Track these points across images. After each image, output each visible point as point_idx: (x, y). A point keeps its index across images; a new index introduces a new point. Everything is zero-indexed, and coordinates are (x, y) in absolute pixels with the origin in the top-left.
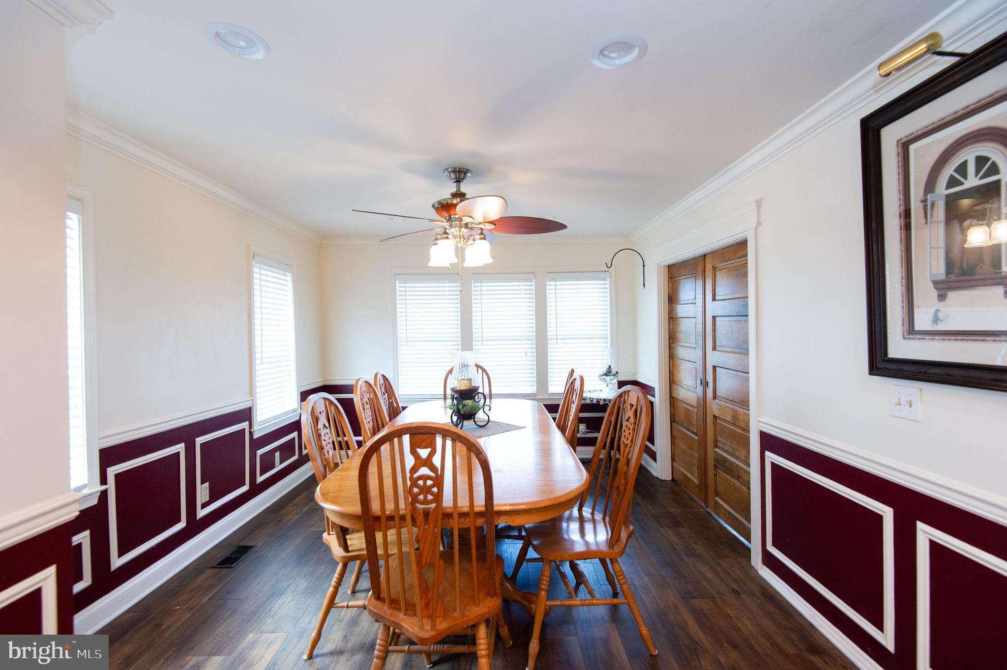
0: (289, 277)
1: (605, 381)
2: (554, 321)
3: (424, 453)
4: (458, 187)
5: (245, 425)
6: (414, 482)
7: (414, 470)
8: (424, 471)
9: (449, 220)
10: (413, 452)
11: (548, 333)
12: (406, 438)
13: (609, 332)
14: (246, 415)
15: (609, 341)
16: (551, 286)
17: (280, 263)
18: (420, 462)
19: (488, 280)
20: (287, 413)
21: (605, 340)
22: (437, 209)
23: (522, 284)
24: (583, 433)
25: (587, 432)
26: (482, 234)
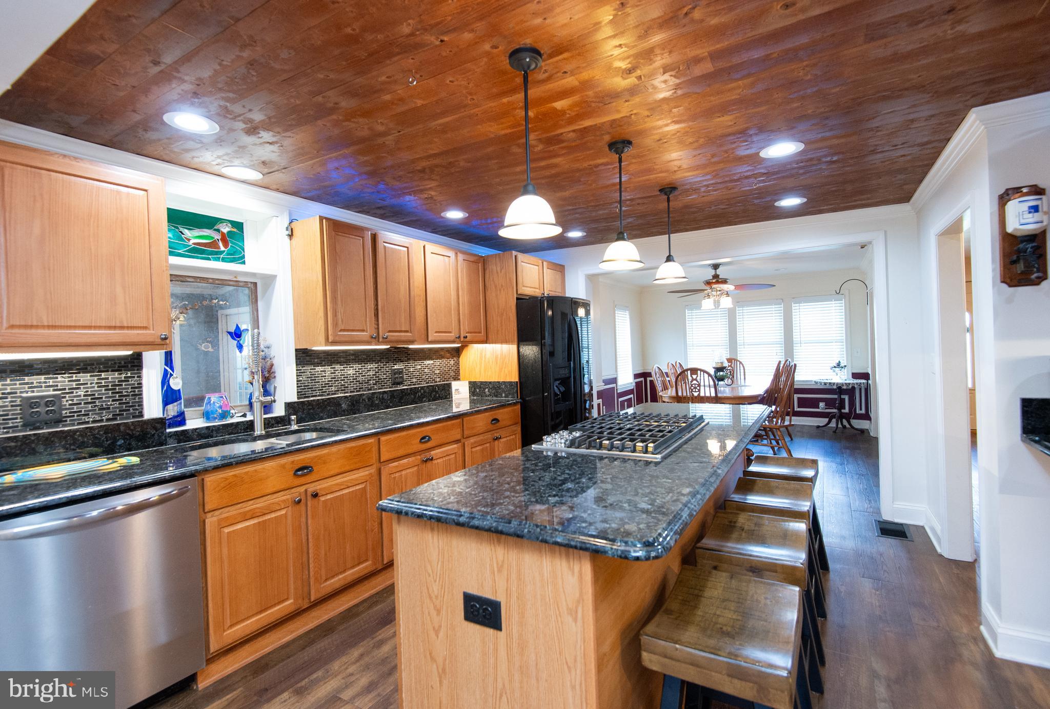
0: (627, 313)
1: (834, 371)
2: (798, 328)
3: (694, 377)
4: (716, 272)
5: (614, 385)
6: (692, 385)
7: (692, 382)
8: (695, 382)
9: (711, 288)
10: (691, 376)
11: (794, 339)
12: (689, 372)
13: (844, 338)
14: (614, 381)
15: (844, 343)
16: (795, 307)
17: (625, 308)
18: (693, 380)
19: (748, 306)
20: (628, 384)
21: (842, 344)
22: (705, 284)
23: (774, 306)
24: (822, 409)
25: (826, 408)
26: (727, 294)
